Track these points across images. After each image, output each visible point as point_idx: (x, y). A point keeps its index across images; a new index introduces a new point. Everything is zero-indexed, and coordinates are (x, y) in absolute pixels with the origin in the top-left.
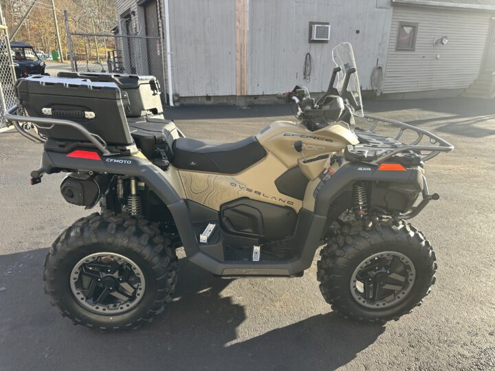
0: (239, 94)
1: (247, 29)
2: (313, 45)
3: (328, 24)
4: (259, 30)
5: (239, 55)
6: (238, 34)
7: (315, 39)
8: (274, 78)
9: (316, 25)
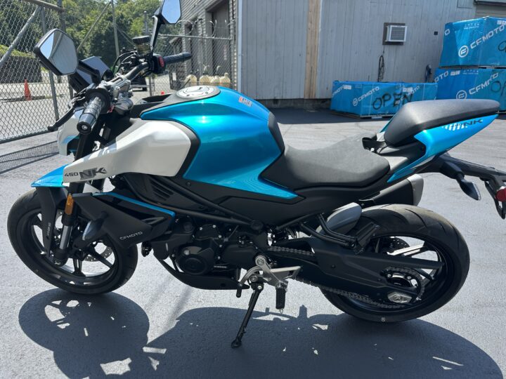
0: (306, 98)
1: (319, 30)
2: (387, 47)
3: (404, 24)
4: (332, 31)
5: (309, 56)
6: (309, 35)
7: (390, 40)
9: (391, 26)
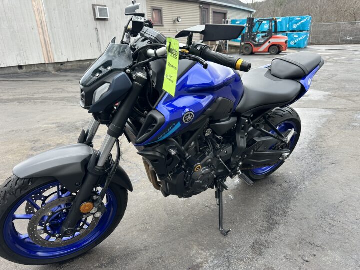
0: (48, 62)
1: (43, 8)
2: (98, 22)
3: (105, 6)
4: (54, 10)
5: (40, 29)
6: (36, 13)
7: (99, 17)
8: (74, 48)
9: (98, 7)
